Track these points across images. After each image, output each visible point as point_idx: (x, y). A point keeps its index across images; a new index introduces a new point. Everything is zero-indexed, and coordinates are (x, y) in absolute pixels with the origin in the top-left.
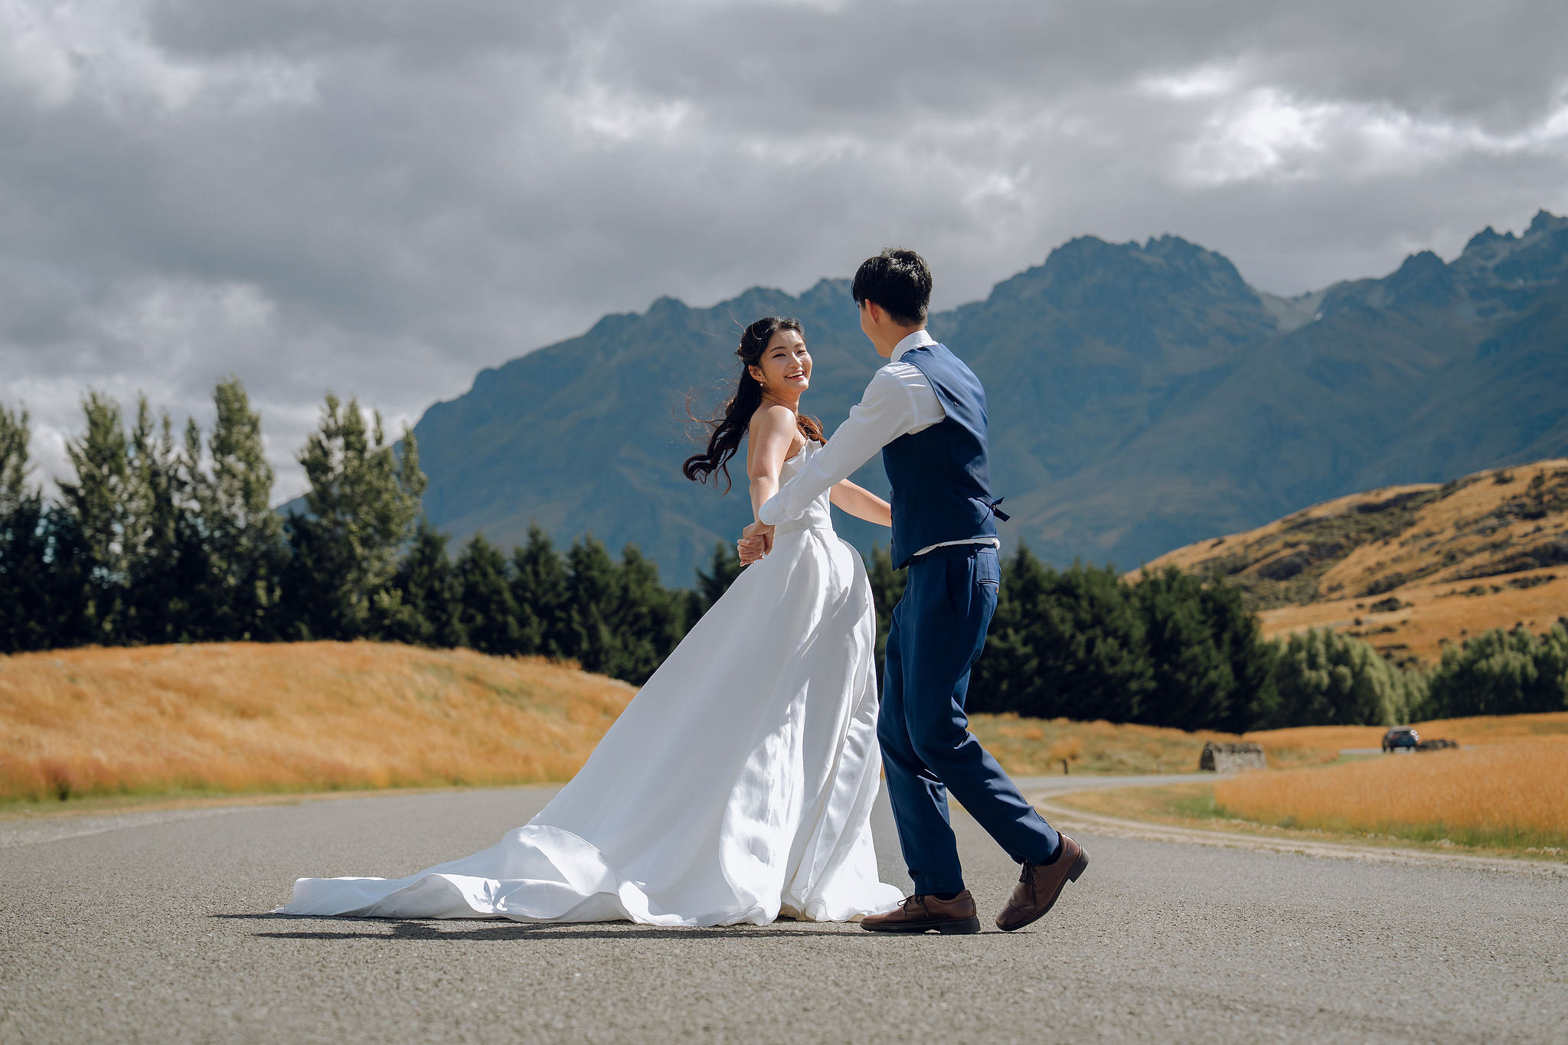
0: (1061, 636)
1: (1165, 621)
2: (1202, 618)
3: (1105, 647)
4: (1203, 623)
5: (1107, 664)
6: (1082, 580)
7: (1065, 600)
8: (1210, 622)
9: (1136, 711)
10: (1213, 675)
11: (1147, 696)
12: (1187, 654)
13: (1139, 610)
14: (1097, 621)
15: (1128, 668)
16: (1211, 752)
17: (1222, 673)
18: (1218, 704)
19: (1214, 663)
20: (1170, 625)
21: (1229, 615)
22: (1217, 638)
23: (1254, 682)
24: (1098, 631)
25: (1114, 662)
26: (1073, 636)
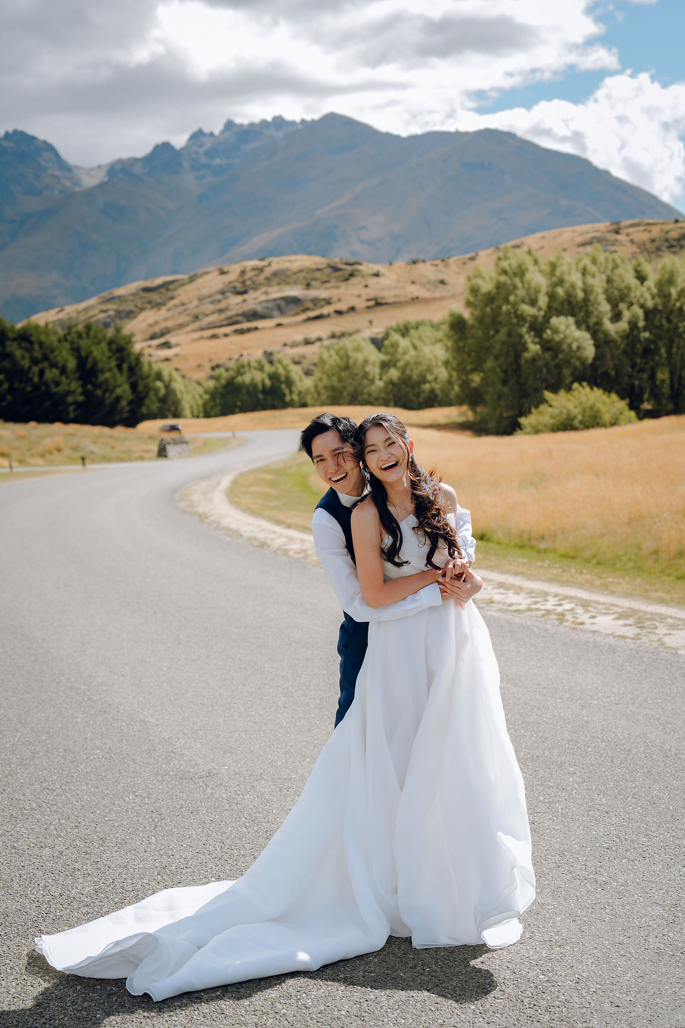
0: (22, 369)
1: (87, 357)
2: (109, 354)
3: (51, 374)
4: (110, 358)
5: (52, 385)
6: (33, 331)
7: (23, 344)
8: (115, 358)
9: (72, 415)
10: (119, 391)
11: (78, 405)
12: (102, 377)
13: (70, 350)
14: (45, 358)
15: (66, 388)
16: (165, 446)
17: (124, 390)
18: (122, 409)
19: (119, 382)
20: (90, 359)
21: (125, 353)
22: (119, 367)
23: (143, 395)
24: (46, 364)
25: (57, 384)
26: (30, 368)
